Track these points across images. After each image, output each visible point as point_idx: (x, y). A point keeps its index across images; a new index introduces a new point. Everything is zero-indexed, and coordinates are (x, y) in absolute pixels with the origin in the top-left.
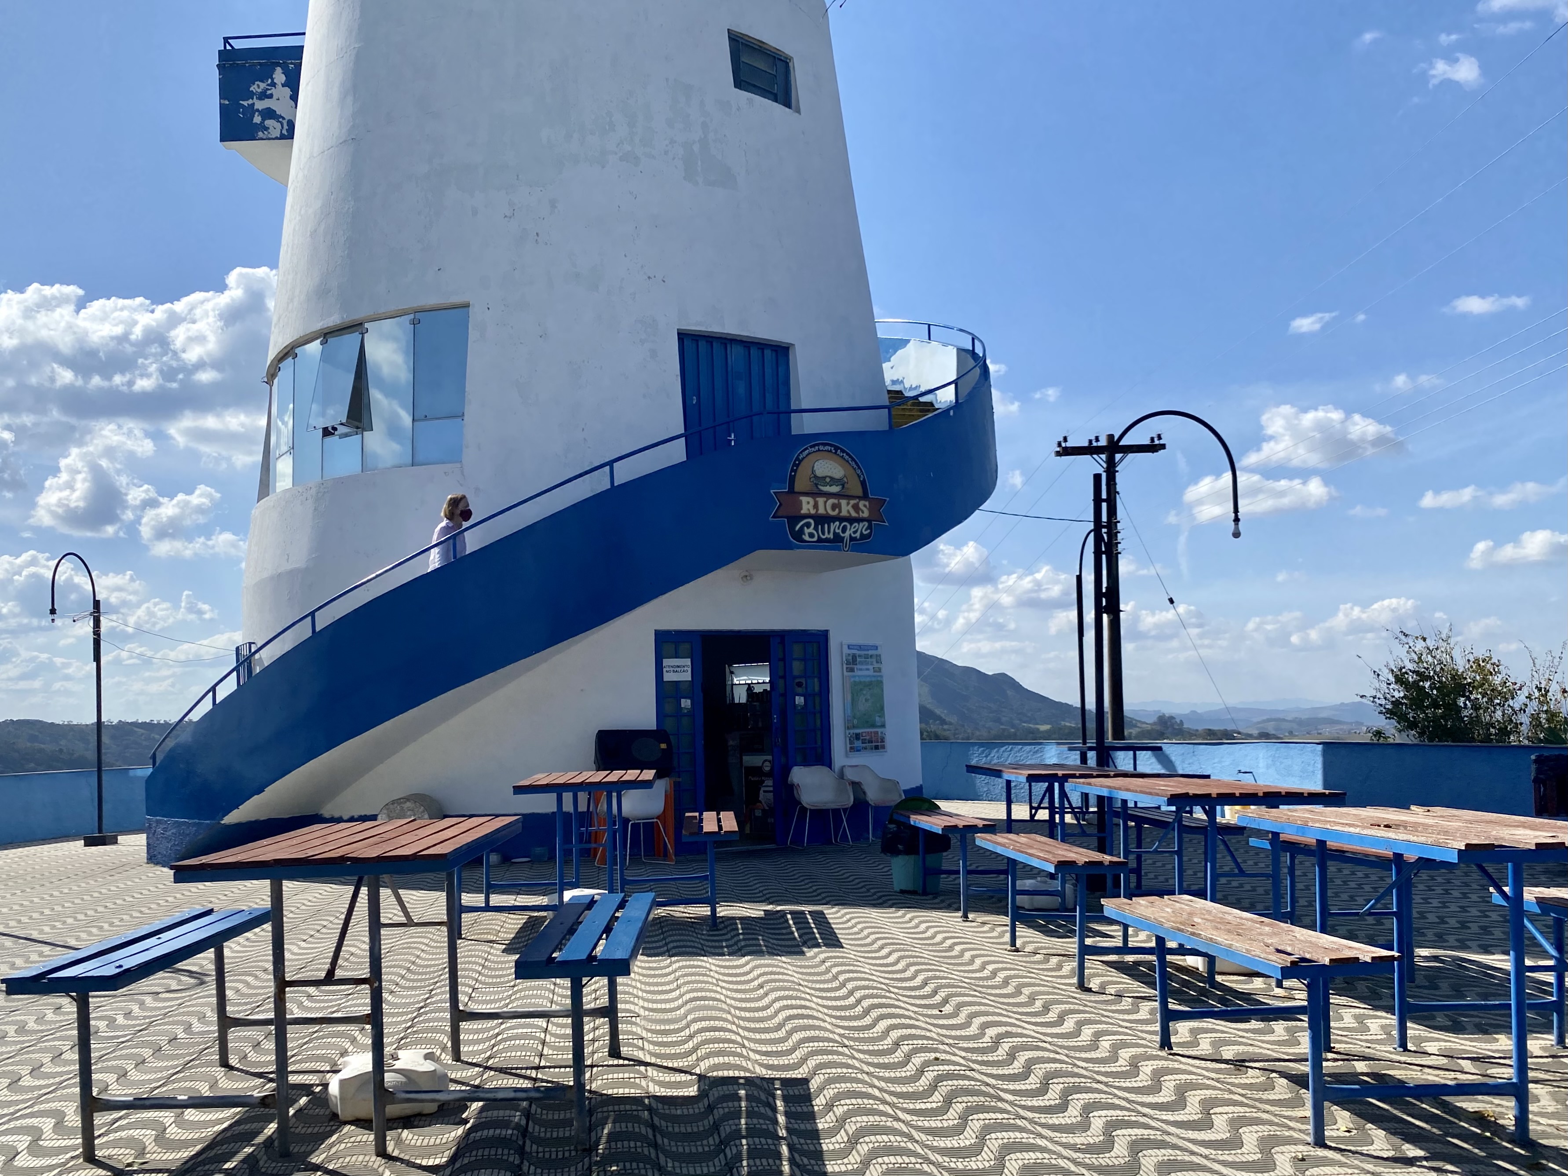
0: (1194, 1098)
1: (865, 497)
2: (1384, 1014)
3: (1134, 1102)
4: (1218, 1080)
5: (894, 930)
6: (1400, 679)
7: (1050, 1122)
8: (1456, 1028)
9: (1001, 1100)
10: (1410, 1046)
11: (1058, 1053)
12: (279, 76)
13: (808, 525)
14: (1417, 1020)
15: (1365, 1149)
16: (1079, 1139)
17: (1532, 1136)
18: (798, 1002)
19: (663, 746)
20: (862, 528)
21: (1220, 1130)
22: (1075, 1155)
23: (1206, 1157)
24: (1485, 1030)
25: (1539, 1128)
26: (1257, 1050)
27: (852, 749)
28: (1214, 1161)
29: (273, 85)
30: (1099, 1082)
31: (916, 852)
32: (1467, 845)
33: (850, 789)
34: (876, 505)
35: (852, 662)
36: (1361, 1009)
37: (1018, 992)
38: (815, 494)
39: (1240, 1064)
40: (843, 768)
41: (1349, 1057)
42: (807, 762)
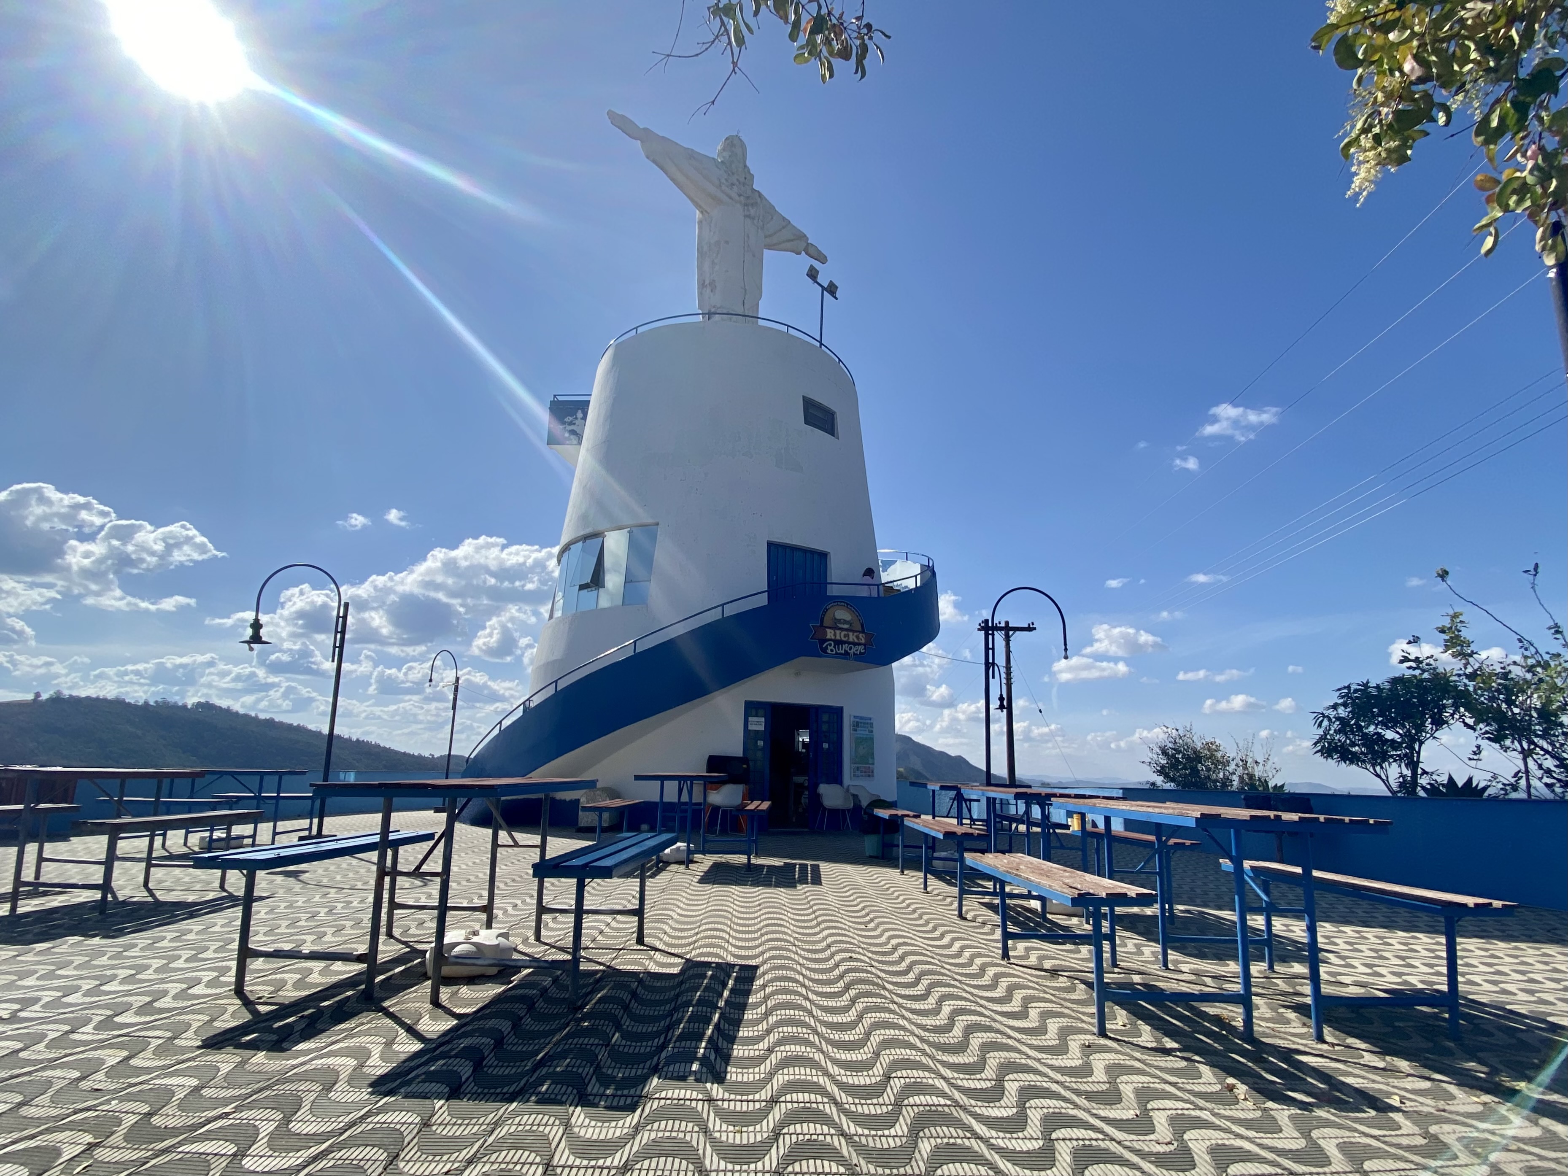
0: (1019, 995)
1: (863, 632)
2: (1154, 944)
3: (976, 995)
4: (1037, 983)
5: (857, 878)
6: (1164, 752)
7: (913, 1007)
8: (1202, 956)
9: (884, 988)
10: (1170, 966)
11: (933, 958)
12: (580, 414)
13: (830, 645)
14: (1174, 949)
15: (1134, 1040)
16: (929, 1022)
17: (1256, 1035)
18: (778, 916)
19: (745, 766)
20: (861, 649)
21: (1032, 1020)
22: (923, 1033)
23: (1018, 1041)
24: (1221, 957)
25: (1260, 1029)
26: (1067, 964)
27: (854, 776)
28: (1024, 1044)
29: (576, 418)
30: (956, 980)
31: (879, 833)
32: (1202, 814)
33: (851, 798)
34: (869, 637)
35: (856, 725)
36: (1140, 940)
37: (920, 917)
38: (835, 628)
39: (1054, 973)
40: (849, 786)
41: (1129, 971)
42: (829, 782)
